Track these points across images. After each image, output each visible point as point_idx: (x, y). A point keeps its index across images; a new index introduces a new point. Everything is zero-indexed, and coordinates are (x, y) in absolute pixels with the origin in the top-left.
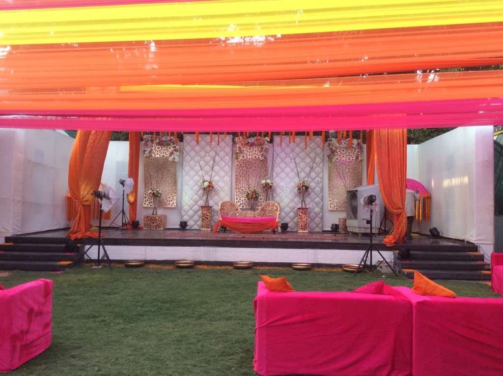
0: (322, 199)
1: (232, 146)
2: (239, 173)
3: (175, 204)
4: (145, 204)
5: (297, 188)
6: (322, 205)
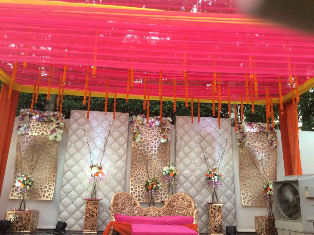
0: (234, 192)
1: (129, 126)
2: (136, 157)
3: (52, 196)
4: (12, 195)
5: (204, 177)
6: (235, 200)
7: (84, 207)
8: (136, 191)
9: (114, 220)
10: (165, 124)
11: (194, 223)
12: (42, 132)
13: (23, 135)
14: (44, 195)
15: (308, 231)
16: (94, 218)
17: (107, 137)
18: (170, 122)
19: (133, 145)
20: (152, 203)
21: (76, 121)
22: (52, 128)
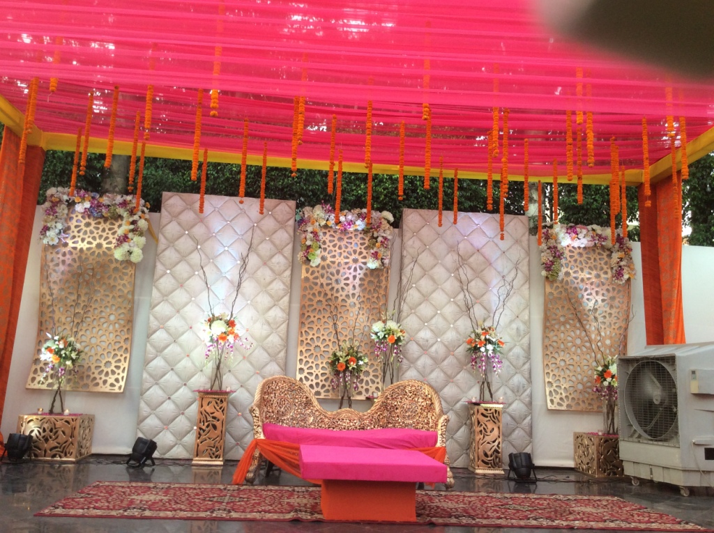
0: (530, 380)
1: (295, 231)
2: (310, 300)
3: (122, 383)
4: (33, 379)
6: (531, 396)
7: (194, 408)
8: (311, 374)
9: (262, 437)
10: (378, 227)
11: (438, 445)
12: (98, 241)
13: (54, 247)
14: (105, 382)
15: (692, 466)
16: (218, 432)
17: (245, 254)
18: (388, 222)
19: (304, 274)
20: (345, 400)
21: (175, 216)
22: (120, 232)
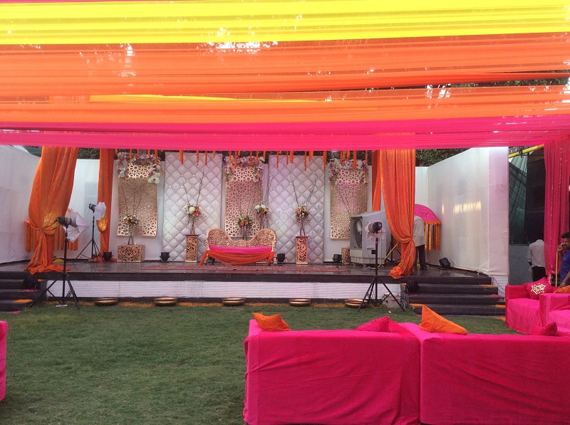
0: (323, 227)
1: (222, 167)
2: (230, 196)
3: (155, 233)
4: (119, 232)
5: (295, 215)
6: (323, 234)
8: (231, 227)
9: (209, 249)
10: (258, 164)
11: (272, 251)
12: (141, 175)
13: (123, 178)
14: (148, 232)
15: (367, 256)
16: (194, 250)
18: (263, 161)
19: (227, 186)
20: (245, 237)
21: (171, 163)
22: (150, 170)
